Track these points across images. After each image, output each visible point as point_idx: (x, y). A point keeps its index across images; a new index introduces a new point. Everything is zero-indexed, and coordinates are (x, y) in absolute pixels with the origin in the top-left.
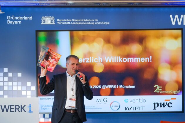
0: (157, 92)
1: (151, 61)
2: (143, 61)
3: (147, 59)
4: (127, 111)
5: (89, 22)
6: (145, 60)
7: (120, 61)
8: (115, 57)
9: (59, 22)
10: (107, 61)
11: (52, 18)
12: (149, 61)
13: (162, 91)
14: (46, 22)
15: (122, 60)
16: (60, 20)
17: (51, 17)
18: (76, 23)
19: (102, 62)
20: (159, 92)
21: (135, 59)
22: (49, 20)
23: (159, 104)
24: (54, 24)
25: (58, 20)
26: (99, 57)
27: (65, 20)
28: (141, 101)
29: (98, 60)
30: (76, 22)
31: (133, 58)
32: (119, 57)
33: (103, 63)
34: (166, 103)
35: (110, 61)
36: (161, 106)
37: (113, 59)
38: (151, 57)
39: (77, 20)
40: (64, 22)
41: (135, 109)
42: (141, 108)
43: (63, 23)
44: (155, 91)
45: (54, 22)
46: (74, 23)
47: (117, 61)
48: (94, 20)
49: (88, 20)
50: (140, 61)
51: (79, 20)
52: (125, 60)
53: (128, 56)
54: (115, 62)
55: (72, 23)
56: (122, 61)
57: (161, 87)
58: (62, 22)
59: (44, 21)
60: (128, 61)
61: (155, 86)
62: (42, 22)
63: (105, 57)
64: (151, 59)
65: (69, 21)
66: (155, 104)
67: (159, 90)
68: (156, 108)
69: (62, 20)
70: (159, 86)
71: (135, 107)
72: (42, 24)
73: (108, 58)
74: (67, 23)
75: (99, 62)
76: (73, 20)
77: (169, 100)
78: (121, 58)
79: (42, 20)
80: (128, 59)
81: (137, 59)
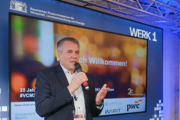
0: (129, 95)
1: (126, 66)
2: (120, 64)
3: (124, 64)
4: (107, 114)
5: (65, 18)
6: (122, 64)
7: (103, 63)
8: (98, 59)
9: (33, 11)
10: (91, 63)
11: (24, 5)
12: (125, 66)
13: (133, 93)
14: (16, 7)
15: (104, 62)
16: (33, 9)
17: (22, 2)
18: (51, 17)
19: (86, 62)
20: (131, 95)
21: (115, 62)
22: (20, 6)
23: (131, 106)
24: (27, 12)
25: (31, 9)
26: (84, 57)
27: (40, 11)
28: (118, 103)
29: (83, 60)
30: (52, 15)
31: (113, 62)
32: (102, 59)
33: (87, 64)
34: (136, 105)
35: (94, 63)
36: (132, 108)
37: (96, 60)
38: (126, 62)
39: (53, 14)
40: (38, 12)
41: (114, 111)
42: (118, 110)
43: (38, 14)
44: (128, 94)
45: (26, 10)
46: (49, 16)
47: (100, 64)
48: (70, 18)
49: (64, 17)
50: (118, 65)
51: (55, 15)
52: (106, 63)
53: (109, 58)
54: (98, 63)
55: (48, 16)
56: (104, 64)
57: (132, 90)
58: (35, 12)
59: (14, 6)
60: (109, 64)
61: (128, 90)
62: (11, 6)
63: (90, 58)
64: (126, 64)
65: (44, 13)
66: (128, 105)
67: (131, 93)
68: (129, 110)
69: (36, 10)
70: (132, 89)
71: (114, 110)
72: (11, 8)
73: (92, 58)
74: (42, 15)
75: (84, 62)
76: (49, 13)
77: (137, 102)
78: (104, 61)
79: (11, 5)
80: (109, 61)
81: (116, 62)
